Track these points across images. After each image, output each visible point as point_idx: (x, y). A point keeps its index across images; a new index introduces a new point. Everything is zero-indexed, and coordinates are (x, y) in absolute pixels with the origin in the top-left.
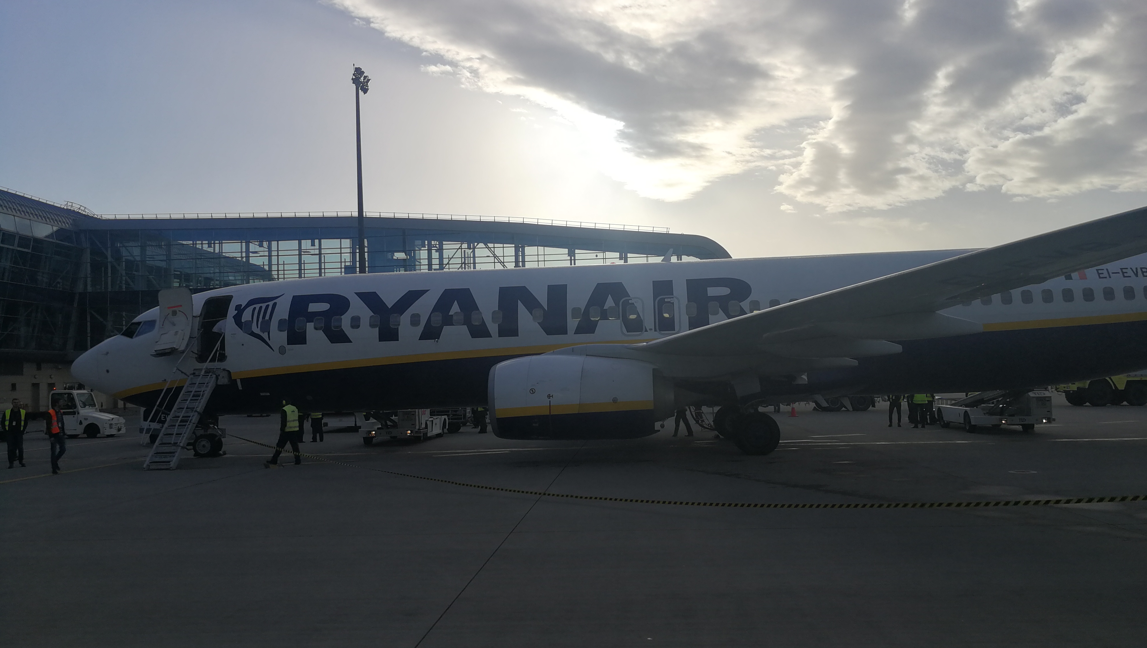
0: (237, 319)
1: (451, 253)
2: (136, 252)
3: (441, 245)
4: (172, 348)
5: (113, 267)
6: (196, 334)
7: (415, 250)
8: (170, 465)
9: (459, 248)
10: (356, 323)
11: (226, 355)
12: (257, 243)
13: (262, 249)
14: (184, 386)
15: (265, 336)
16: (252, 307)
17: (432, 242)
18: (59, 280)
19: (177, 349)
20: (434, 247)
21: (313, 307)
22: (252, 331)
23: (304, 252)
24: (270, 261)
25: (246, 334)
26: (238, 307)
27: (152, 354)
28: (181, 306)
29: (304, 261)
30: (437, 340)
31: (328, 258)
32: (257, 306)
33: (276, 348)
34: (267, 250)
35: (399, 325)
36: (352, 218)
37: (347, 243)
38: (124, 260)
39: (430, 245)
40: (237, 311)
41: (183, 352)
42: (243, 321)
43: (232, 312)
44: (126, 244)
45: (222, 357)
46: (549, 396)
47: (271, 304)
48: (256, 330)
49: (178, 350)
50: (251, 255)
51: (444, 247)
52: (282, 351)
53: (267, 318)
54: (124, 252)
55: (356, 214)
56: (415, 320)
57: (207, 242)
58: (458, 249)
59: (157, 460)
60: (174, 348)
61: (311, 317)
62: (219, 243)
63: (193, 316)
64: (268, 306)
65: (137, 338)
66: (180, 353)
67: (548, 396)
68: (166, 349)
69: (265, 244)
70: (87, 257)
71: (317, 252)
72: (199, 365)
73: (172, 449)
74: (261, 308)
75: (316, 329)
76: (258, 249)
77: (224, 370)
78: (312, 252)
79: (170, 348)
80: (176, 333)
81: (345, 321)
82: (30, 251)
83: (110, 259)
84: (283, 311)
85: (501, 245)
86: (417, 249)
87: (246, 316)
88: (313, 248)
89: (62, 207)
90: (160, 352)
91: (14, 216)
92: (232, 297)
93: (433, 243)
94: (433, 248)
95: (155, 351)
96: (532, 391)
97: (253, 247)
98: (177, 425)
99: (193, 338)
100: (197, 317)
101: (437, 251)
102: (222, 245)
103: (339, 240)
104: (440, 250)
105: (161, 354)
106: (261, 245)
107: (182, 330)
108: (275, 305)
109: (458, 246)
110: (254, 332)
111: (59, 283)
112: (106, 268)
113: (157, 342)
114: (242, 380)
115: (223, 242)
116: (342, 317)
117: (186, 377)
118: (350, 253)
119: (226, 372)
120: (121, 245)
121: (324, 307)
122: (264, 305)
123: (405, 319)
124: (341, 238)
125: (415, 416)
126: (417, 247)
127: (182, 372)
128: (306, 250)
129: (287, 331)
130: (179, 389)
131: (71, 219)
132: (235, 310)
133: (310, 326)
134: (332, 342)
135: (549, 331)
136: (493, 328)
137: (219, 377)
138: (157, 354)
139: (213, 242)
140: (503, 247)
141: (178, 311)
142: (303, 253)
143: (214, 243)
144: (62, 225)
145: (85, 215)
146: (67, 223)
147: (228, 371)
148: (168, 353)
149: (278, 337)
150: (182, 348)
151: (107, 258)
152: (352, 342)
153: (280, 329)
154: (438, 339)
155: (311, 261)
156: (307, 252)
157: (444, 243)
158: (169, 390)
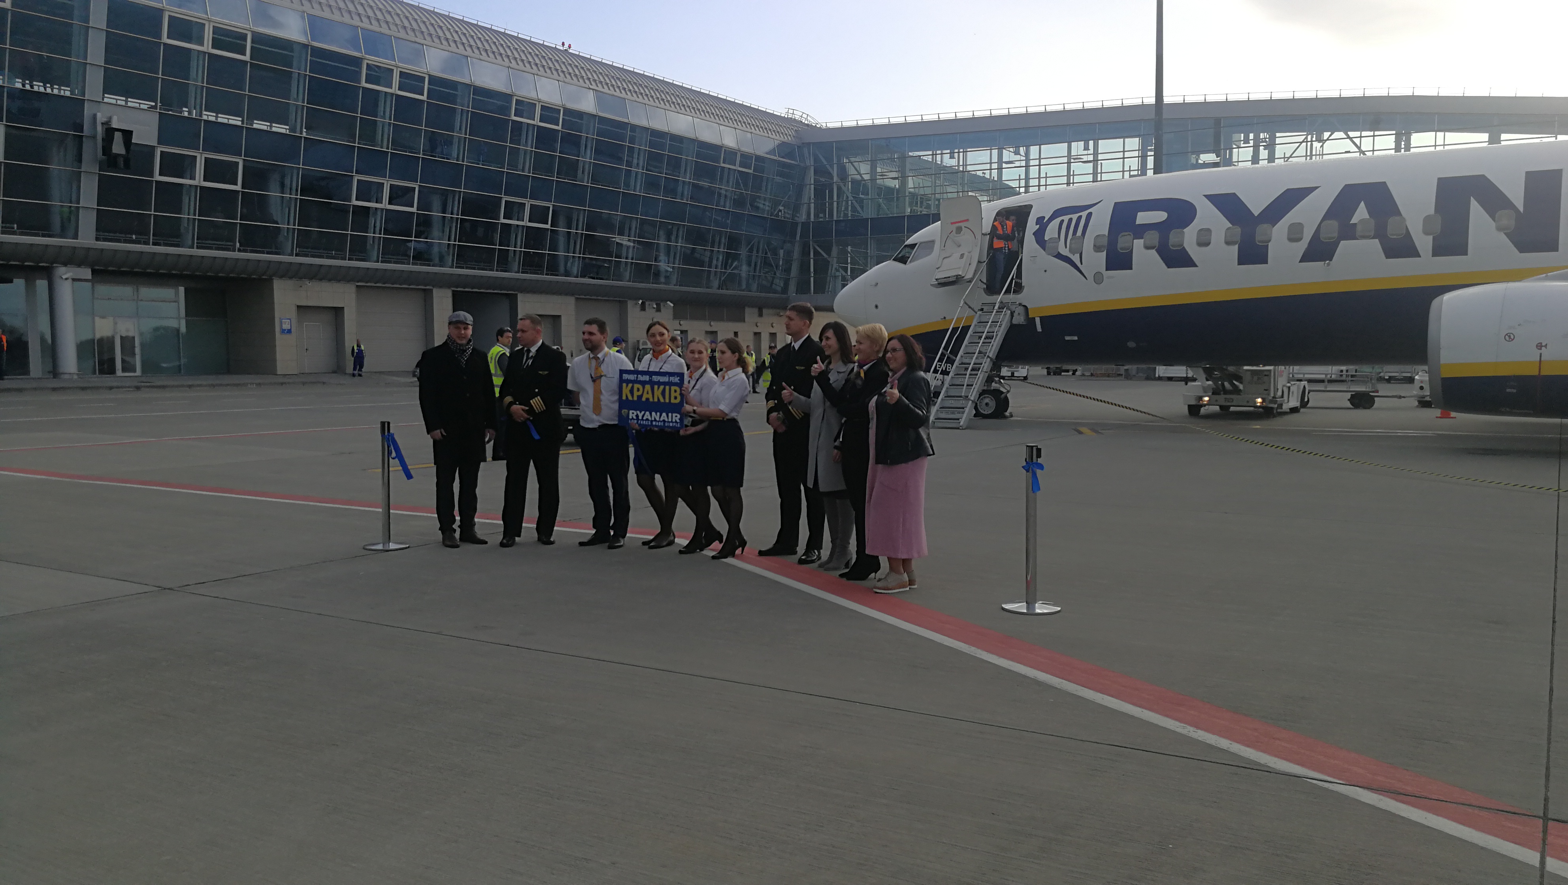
0: (1039, 236)
1: (1288, 150)
2: (865, 169)
3: (1273, 138)
4: (957, 276)
5: (839, 189)
6: (985, 258)
7: (1231, 149)
8: (960, 423)
9: (1303, 142)
10: (1204, 241)
11: (1023, 285)
12: (1011, 150)
13: (1018, 157)
14: (970, 326)
15: (1076, 258)
16: (1058, 220)
17: (1261, 134)
18: (781, 208)
19: (963, 277)
20: (1263, 142)
21: (1143, 218)
22: (1059, 252)
23: (1074, 159)
24: (1027, 173)
25: (1050, 256)
26: (1040, 220)
27: (932, 283)
28: (967, 220)
29: (1073, 171)
30: (1327, 262)
31: (1106, 166)
32: (1066, 218)
33: (1090, 275)
34: (1024, 158)
35: (1269, 241)
36: (1143, 106)
37: (1133, 143)
38: (850, 180)
39: (1257, 140)
40: (1038, 226)
41: (970, 281)
42: (1046, 238)
43: (1031, 226)
44: (852, 159)
45: (1019, 288)
46: (1540, 346)
47: (1084, 214)
48: (1065, 252)
49: (965, 278)
50: (1004, 165)
51: (1278, 141)
52: (1098, 278)
53: (1079, 233)
54: (851, 171)
55: (1152, 100)
56: (1295, 235)
57: (948, 151)
58: (1301, 143)
59: (943, 416)
60: (960, 275)
61: (1140, 231)
62: (963, 152)
63: (983, 234)
64: (1080, 218)
65: (912, 264)
66: (968, 282)
67: (1537, 346)
68: (949, 277)
69: (1022, 150)
70: (811, 178)
71: (1091, 158)
72: (990, 299)
73: (960, 403)
74: (1070, 220)
75: (1147, 247)
76: (1014, 157)
77: (1020, 304)
78: (1085, 158)
79: (954, 276)
80: (962, 256)
81: (1189, 237)
82: (751, 171)
83: (835, 179)
84: (1101, 223)
85: (1371, 133)
86: (1234, 146)
87: (1051, 232)
88: (1086, 152)
89: (783, 115)
90: (943, 281)
91: (735, 128)
92: (1031, 207)
93: (1262, 136)
94: (1261, 144)
95: (936, 279)
96: (1510, 336)
97: (1007, 155)
98: (968, 374)
99: (981, 262)
100: (986, 235)
101: (1266, 148)
102: (966, 155)
103: (1122, 139)
104: (1271, 146)
105: (944, 283)
106: (1017, 153)
107: (969, 253)
108: (1089, 215)
109: (1301, 139)
110: (1061, 254)
111: (780, 211)
112: (831, 192)
113: (938, 268)
114: (1042, 319)
115: (968, 150)
116: (1184, 230)
117: (973, 313)
118: (1139, 157)
119: (1022, 307)
120: (847, 161)
121: (1160, 216)
122: (1075, 217)
123: (1279, 231)
124: (1124, 137)
125: (1270, 379)
126: (1235, 145)
127: (970, 307)
128: (1077, 155)
129: (1105, 252)
130: (966, 329)
131: (793, 129)
132: (1036, 225)
133: (1138, 244)
134: (1169, 266)
135: (1523, 247)
136: (1424, 242)
137: (1015, 314)
138: (939, 284)
139: (957, 151)
140: (1374, 136)
141: (963, 227)
142: (1072, 161)
143: (959, 152)
144: (784, 138)
145: (808, 125)
146: (790, 135)
147: (1025, 306)
148: (953, 282)
149: (1095, 261)
150: (969, 276)
151: (832, 178)
152: (1197, 266)
153: (1097, 248)
154: (1331, 260)
155: (1082, 170)
156: (1078, 159)
157: (1278, 135)
158: (955, 330)
